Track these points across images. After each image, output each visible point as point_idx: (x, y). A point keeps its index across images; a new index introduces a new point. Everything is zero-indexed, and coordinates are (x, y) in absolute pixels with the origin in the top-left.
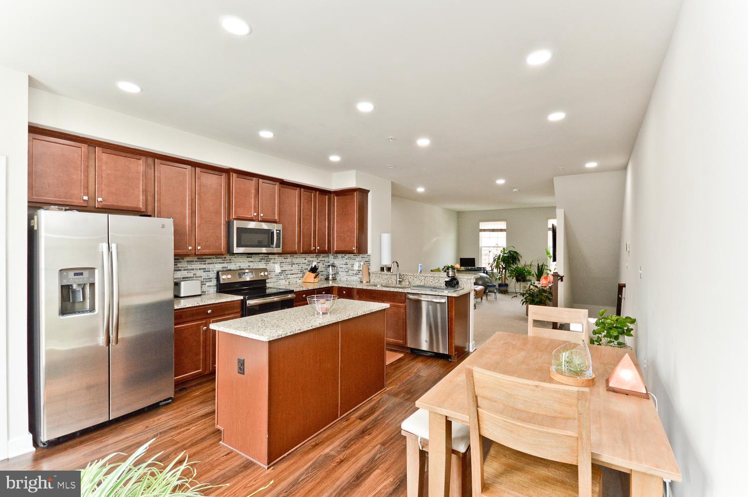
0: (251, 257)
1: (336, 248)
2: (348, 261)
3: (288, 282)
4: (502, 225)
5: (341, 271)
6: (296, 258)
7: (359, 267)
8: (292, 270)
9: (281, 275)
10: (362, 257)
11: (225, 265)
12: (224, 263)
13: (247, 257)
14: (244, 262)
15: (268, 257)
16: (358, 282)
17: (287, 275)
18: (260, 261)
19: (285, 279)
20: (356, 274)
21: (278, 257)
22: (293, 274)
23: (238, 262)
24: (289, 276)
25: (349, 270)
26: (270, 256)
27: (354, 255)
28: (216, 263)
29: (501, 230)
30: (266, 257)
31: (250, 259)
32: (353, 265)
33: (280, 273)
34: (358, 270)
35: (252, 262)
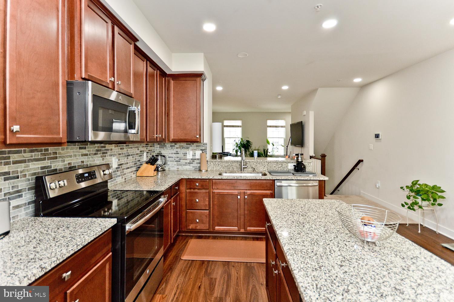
0: (85, 148)
1: (174, 136)
2: (179, 150)
3: (124, 178)
4: (239, 123)
5: (170, 161)
6: (131, 148)
7: (193, 156)
8: (127, 163)
9: (118, 171)
10: (196, 146)
11: (46, 163)
12: (44, 159)
13: (80, 148)
14: (75, 156)
15: (105, 147)
16: (191, 171)
17: (123, 169)
18: (95, 154)
19: (121, 175)
20: (189, 163)
21: (115, 147)
22: (128, 168)
23: (67, 157)
24: (126, 171)
25: (180, 159)
26: (108, 147)
27: (187, 144)
28: (29, 161)
29: (238, 126)
30: (102, 147)
31: (84, 151)
32: (185, 154)
33: (117, 168)
34: (192, 159)
35: (86, 155)
